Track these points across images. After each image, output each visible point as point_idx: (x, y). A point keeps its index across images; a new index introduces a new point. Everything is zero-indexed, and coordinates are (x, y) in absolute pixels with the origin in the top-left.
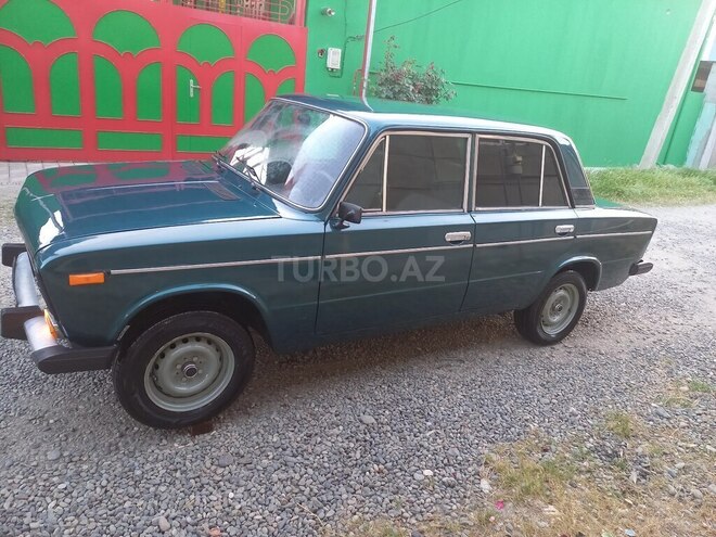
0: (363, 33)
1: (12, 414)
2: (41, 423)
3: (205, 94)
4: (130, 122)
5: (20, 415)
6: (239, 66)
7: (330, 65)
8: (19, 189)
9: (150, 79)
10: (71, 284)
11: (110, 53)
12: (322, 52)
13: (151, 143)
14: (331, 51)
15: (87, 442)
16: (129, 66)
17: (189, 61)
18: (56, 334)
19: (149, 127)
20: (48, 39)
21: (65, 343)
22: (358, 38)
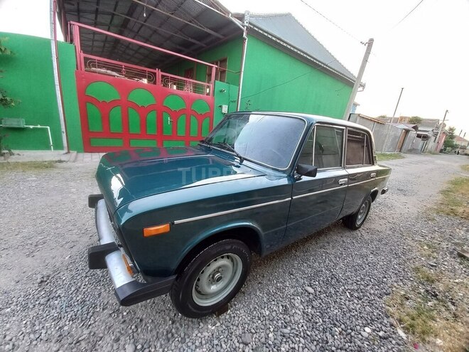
0: (236, 99)
1: (98, 310)
2: (118, 316)
3: (174, 123)
4: (143, 135)
5: (103, 309)
6: (188, 112)
7: (223, 112)
8: (98, 164)
9: (152, 117)
10: (145, 235)
11: (135, 106)
12: (220, 106)
13: (152, 144)
14: (224, 106)
15: (151, 331)
16: (143, 111)
17: (168, 110)
18: (132, 270)
19: (151, 137)
20: (108, 100)
21: (141, 279)
22: (234, 102)
